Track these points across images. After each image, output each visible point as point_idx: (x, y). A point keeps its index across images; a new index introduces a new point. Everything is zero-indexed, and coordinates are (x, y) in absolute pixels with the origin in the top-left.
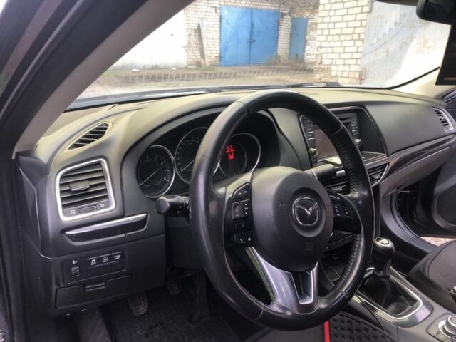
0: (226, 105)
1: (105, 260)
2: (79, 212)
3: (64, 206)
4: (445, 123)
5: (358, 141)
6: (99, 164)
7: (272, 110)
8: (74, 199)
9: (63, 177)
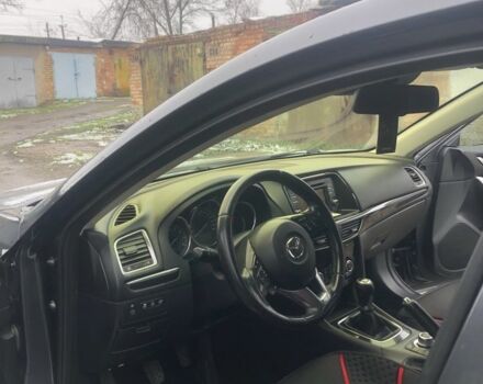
0: (234, 180)
1: (153, 304)
2: (133, 268)
3: (123, 265)
4: (416, 179)
5: (336, 201)
6: (141, 234)
7: (262, 183)
8: (129, 259)
9: (118, 245)
